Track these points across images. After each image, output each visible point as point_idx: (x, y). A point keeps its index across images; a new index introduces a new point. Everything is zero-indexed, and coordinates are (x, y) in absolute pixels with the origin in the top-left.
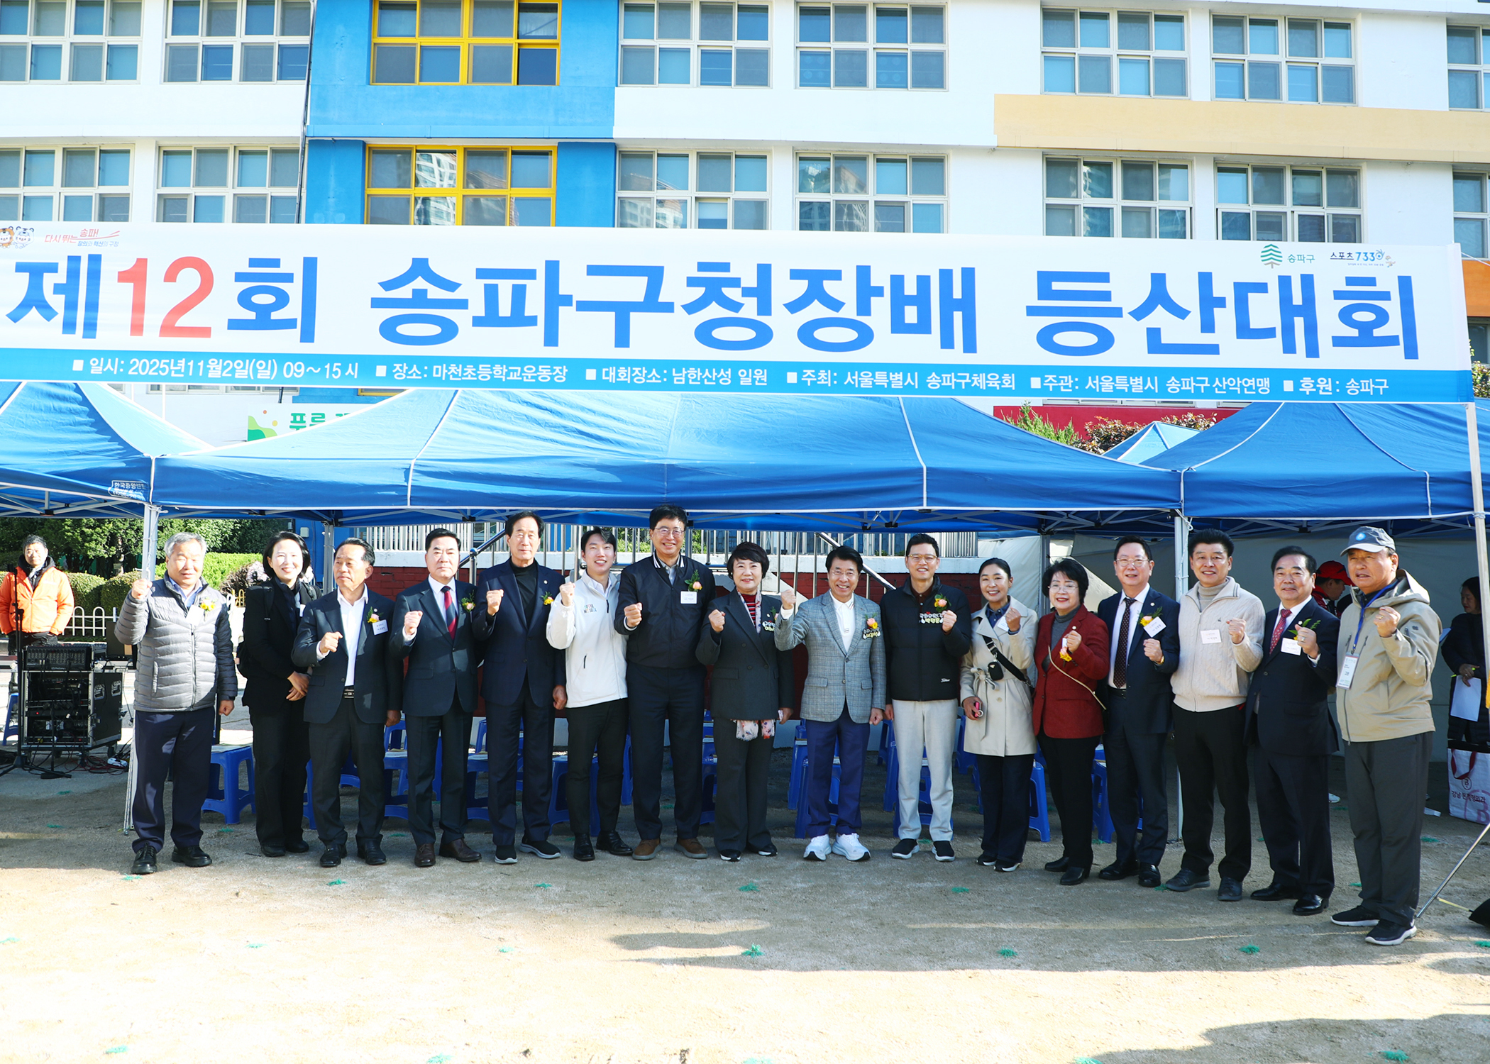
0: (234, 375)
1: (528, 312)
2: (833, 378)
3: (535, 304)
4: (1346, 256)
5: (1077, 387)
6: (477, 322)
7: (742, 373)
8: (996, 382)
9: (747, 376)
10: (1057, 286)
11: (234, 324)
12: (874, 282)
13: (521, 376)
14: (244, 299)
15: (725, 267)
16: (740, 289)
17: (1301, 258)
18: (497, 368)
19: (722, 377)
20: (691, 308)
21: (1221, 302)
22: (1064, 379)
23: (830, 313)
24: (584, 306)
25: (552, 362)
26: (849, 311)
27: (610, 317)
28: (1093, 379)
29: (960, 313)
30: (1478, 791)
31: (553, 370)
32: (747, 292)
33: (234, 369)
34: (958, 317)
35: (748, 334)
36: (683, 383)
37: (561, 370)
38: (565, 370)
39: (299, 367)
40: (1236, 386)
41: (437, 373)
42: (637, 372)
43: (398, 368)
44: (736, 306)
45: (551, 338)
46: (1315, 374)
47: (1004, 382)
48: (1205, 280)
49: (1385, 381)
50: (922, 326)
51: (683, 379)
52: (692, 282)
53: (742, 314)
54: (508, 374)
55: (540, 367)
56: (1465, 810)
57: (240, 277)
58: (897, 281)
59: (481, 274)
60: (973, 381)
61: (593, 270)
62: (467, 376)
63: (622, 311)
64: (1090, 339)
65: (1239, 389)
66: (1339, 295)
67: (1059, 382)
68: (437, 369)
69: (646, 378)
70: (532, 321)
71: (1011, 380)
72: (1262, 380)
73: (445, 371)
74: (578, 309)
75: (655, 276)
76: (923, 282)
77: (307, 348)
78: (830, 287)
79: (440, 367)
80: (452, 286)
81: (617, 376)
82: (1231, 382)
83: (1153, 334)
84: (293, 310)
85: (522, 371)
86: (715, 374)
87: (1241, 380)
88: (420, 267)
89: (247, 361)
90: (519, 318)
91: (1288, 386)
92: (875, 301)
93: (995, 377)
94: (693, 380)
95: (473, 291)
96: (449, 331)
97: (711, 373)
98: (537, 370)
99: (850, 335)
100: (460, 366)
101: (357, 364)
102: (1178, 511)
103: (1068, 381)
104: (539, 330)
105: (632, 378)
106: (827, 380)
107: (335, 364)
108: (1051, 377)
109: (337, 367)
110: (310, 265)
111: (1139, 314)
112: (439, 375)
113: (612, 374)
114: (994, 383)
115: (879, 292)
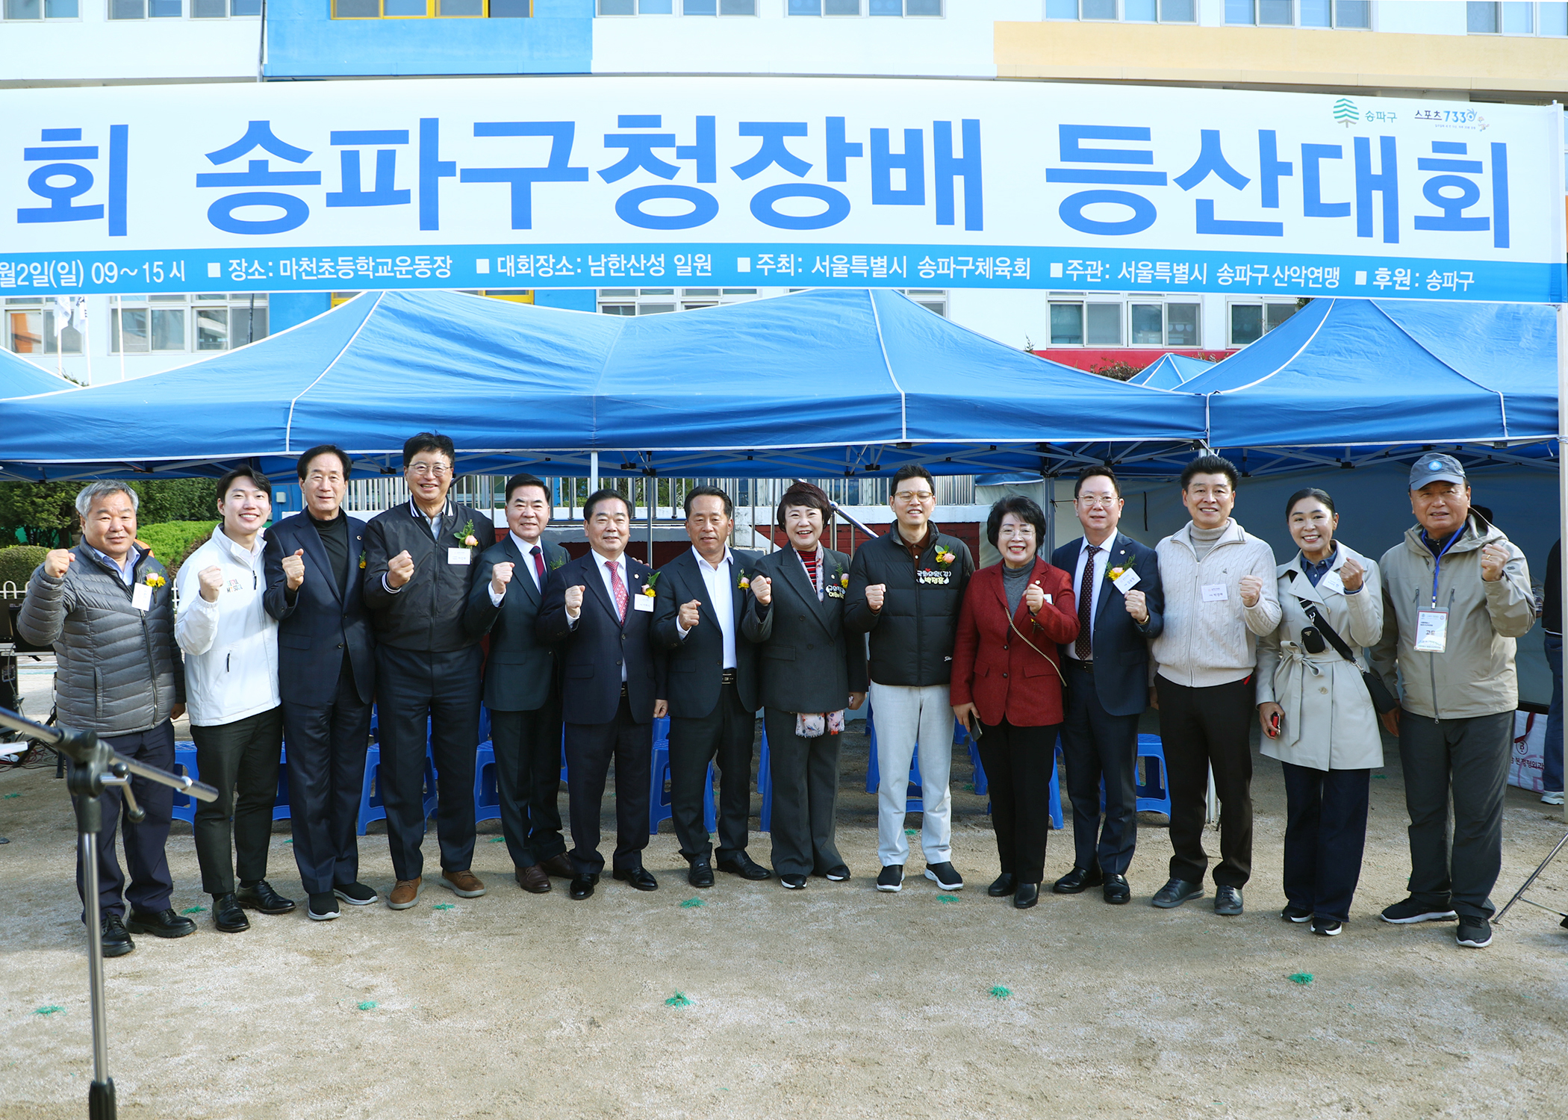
0: (31, 283)
1: (398, 186)
2: (797, 265)
3: (407, 175)
4: (1433, 115)
5: (1107, 277)
6: (333, 200)
7: (679, 260)
8: (1006, 269)
9: (686, 264)
10: (1084, 143)
11: (26, 216)
12: (850, 138)
13: (393, 271)
14: (37, 182)
15: (655, 121)
16: (675, 149)
17: (1381, 116)
18: (362, 260)
19: (653, 265)
20: (611, 175)
21: (1287, 169)
22: (1092, 266)
23: (791, 178)
24: (471, 176)
25: (432, 251)
26: (817, 175)
27: (506, 188)
28: (1129, 266)
29: (962, 177)
30: (1535, 756)
31: (434, 262)
32: (684, 153)
33: (30, 275)
34: (959, 182)
35: (684, 207)
36: (603, 274)
37: (444, 262)
38: (449, 262)
39: (111, 269)
40: (1300, 277)
41: (285, 270)
42: (542, 261)
43: (235, 266)
44: (670, 171)
45: (429, 220)
46: (1392, 263)
47: (1016, 268)
48: (1267, 139)
49: (1471, 274)
50: (913, 195)
51: (603, 269)
52: (611, 141)
53: (678, 181)
54: (375, 270)
55: (417, 258)
56: (1519, 776)
57: (31, 154)
58: (880, 137)
59: (337, 138)
60: (977, 267)
61: (482, 130)
62: (324, 273)
63: (521, 181)
64: (1125, 213)
65: (1303, 281)
66: (1424, 164)
67: (1086, 269)
68: (285, 265)
69: (555, 269)
70: (404, 197)
71: (1025, 266)
72: (1331, 269)
73: (295, 267)
74: (463, 180)
75: (562, 133)
76: (913, 137)
77: (118, 244)
78: (792, 144)
79: (288, 262)
80: (300, 155)
81: (517, 268)
82: (1295, 272)
83: (1205, 208)
84: (98, 194)
85: (394, 264)
86: (643, 262)
87: (1306, 269)
88: (259, 133)
89: (46, 263)
90: (387, 194)
91: (1361, 278)
92: (850, 162)
93: (1005, 262)
94: (615, 271)
95: (327, 162)
96: (297, 213)
97: (638, 261)
98: (413, 263)
99: (818, 207)
100: (314, 259)
101: (182, 262)
102: (1202, 441)
103: (1097, 268)
104: (412, 210)
105: (536, 270)
106: (790, 268)
107: (156, 263)
108: (1075, 263)
109: (158, 266)
110: (119, 135)
111: (1187, 181)
112: (288, 274)
113: (510, 264)
114: (1004, 271)
115: (856, 150)
